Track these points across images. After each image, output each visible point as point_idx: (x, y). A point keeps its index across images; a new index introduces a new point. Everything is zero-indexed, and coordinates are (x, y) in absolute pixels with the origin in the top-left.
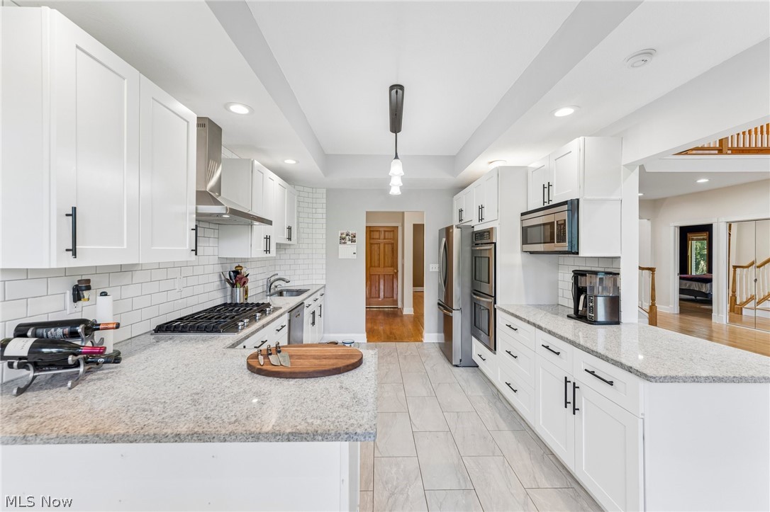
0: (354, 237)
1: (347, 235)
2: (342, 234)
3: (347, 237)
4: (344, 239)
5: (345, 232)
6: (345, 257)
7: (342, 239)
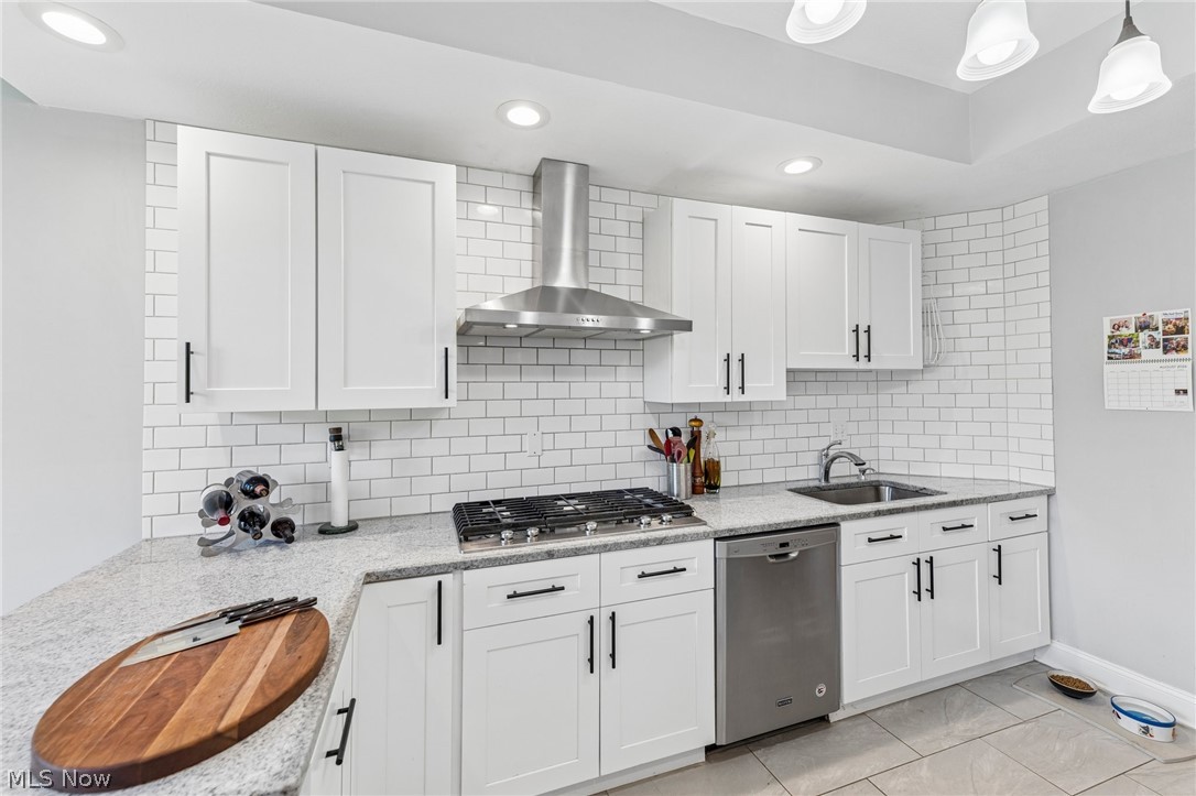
0: (1180, 330)
1: (1143, 327)
2: (1117, 327)
3: (1143, 336)
4: (1125, 342)
5: (1132, 317)
6: (1135, 406)
7: (1116, 341)
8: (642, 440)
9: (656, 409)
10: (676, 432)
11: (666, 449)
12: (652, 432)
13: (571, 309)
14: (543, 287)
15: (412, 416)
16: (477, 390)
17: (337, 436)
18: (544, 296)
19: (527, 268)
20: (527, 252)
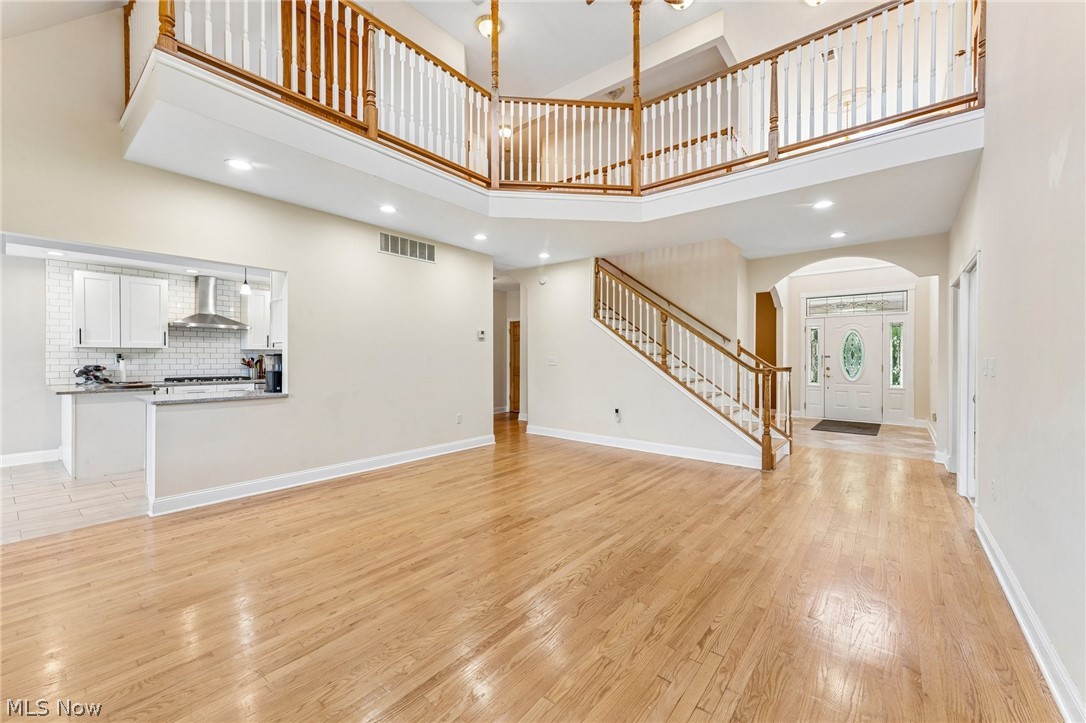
8: (239, 361)
9: (246, 351)
10: (253, 359)
11: (248, 364)
12: (244, 360)
13: (213, 322)
14: (200, 315)
15: (147, 351)
16: (174, 344)
17: (119, 356)
18: (201, 317)
19: (193, 306)
20: (193, 301)
